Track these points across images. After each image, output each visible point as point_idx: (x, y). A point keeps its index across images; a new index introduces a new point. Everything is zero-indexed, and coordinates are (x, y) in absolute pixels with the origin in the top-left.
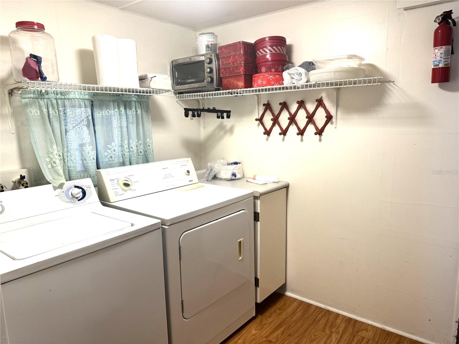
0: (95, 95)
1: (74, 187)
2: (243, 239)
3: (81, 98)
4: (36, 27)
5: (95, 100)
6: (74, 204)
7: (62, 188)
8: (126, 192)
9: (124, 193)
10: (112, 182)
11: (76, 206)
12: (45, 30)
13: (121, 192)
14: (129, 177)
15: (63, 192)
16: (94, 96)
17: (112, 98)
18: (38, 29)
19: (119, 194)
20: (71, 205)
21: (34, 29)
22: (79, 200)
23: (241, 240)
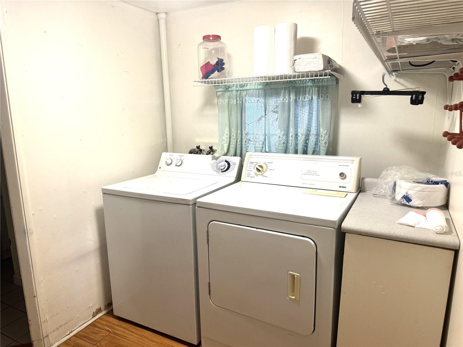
0: (267, 84)
1: (224, 161)
2: (299, 275)
3: (256, 88)
4: (211, 38)
5: (267, 89)
6: (219, 173)
7: (217, 160)
8: (257, 176)
9: (256, 176)
10: (251, 164)
11: (219, 175)
12: (221, 39)
13: (253, 175)
14: (268, 164)
15: (216, 163)
16: (267, 86)
17: (284, 86)
18: (212, 40)
19: (251, 176)
20: (215, 173)
21: (210, 40)
22: (222, 172)
23: (296, 275)
